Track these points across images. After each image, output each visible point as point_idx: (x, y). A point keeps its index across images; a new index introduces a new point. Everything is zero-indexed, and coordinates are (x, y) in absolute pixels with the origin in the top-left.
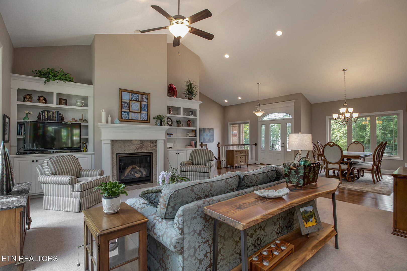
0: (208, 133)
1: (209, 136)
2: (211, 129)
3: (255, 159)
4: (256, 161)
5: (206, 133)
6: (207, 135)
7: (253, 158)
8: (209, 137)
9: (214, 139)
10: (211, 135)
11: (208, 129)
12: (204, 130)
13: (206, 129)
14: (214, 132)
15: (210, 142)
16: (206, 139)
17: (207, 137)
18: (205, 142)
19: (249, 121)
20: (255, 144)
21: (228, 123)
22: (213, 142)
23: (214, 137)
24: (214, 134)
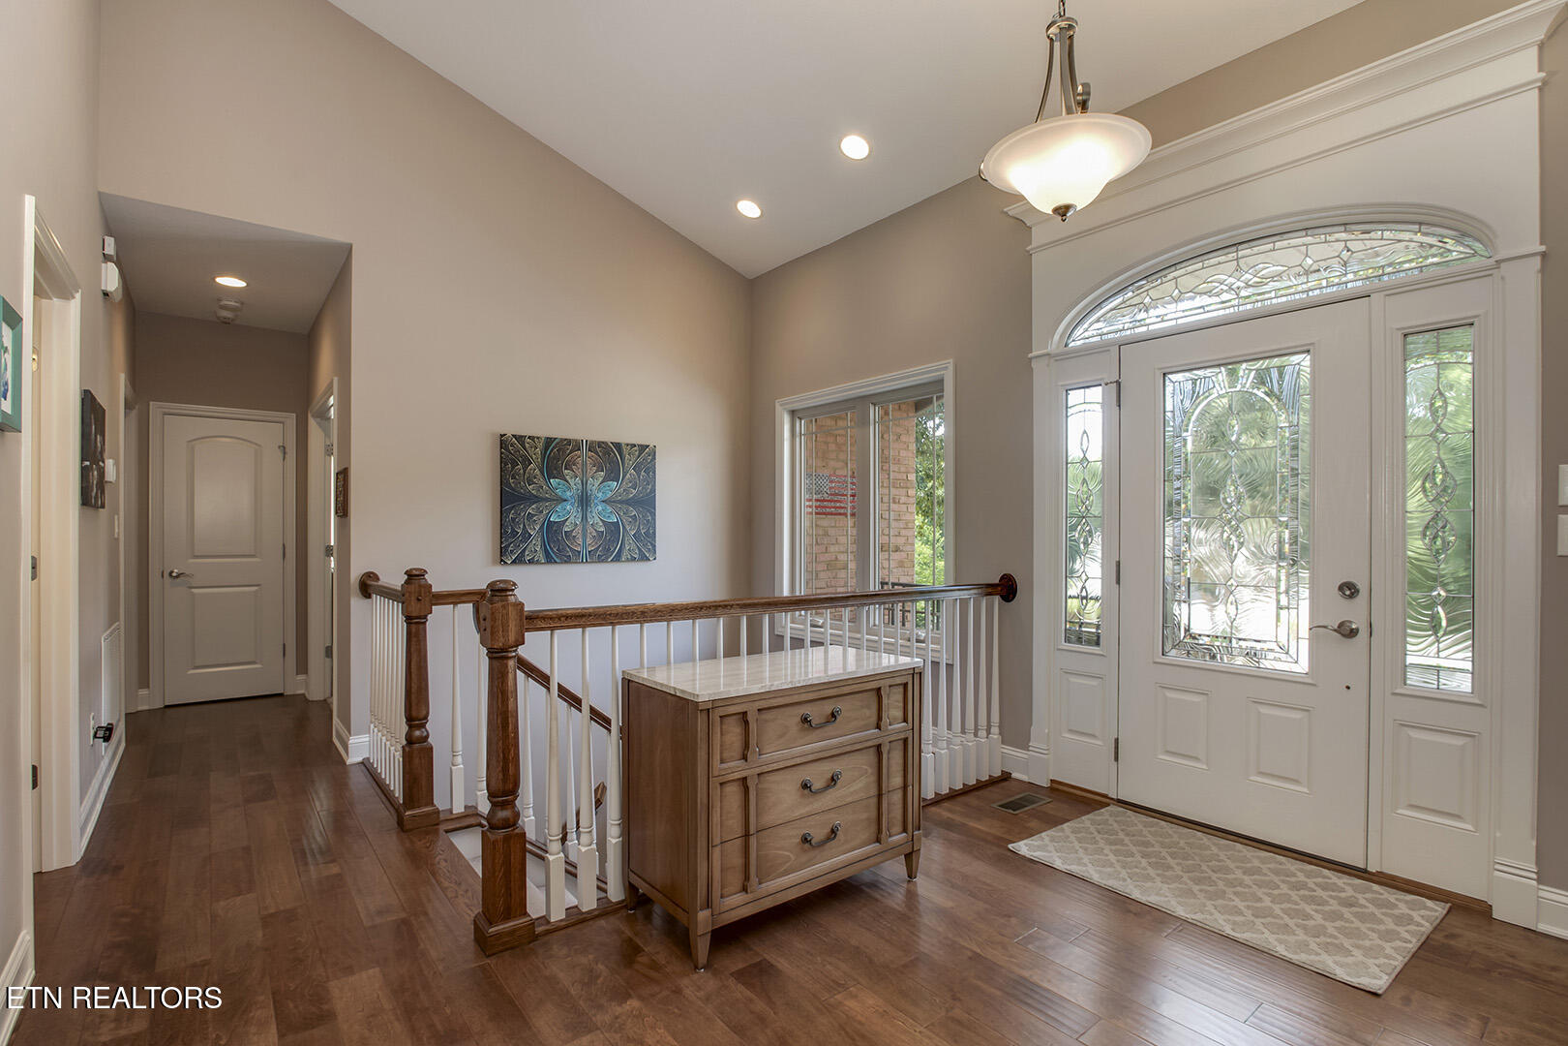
0: (594, 485)
1: (609, 509)
2: (625, 450)
3: (995, 730)
4: (1008, 750)
5: (575, 483)
6: (584, 501)
7: (983, 720)
8: (600, 515)
9: (654, 533)
10: (628, 502)
11: (593, 446)
12: (557, 454)
13: (577, 445)
14: (654, 473)
15: (618, 559)
16: (574, 537)
17: (589, 515)
18: (568, 561)
19: (945, 369)
20: (997, 581)
21: (777, 406)
22: (644, 558)
23: (654, 515)
24: (654, 490)
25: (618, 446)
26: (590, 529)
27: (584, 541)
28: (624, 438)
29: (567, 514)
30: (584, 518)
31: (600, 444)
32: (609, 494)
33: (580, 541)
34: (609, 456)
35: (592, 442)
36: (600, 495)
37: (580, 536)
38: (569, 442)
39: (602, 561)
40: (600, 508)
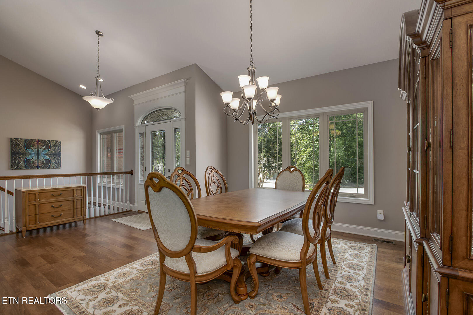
0: (41, 150)
1: (46, 156)
2: (51, 142)
3: (128, 201)
5: (35, 150)
6: (38, 154)
9: (61, 162)
10: (52, 154)
11: (40, 141)
12: (29, 143)
13: (36, 141)
14: (61, 147)
15: (49, 168)
16: (35, 163)
17: (39, 158)
18: (33, 168)
19: (123, 127)
20: (130, 171)
21: (97, 132)
22: (57, 168)
23: (60, 158)
24: (60, 151)
25: (49, 141)
26: (40, 161)
27: (38, 164)
28: (51, 139)
29: (33, 158)
30: (38, 158)
31: (44, 141)
32: (46, 153)
33: (37, 164)
34: (46, 144)
35: (41, 140)
36: (43, 153)
37: (37, 163)
38: (33, 140)
39: (44, 169)
40: (43, 156)
